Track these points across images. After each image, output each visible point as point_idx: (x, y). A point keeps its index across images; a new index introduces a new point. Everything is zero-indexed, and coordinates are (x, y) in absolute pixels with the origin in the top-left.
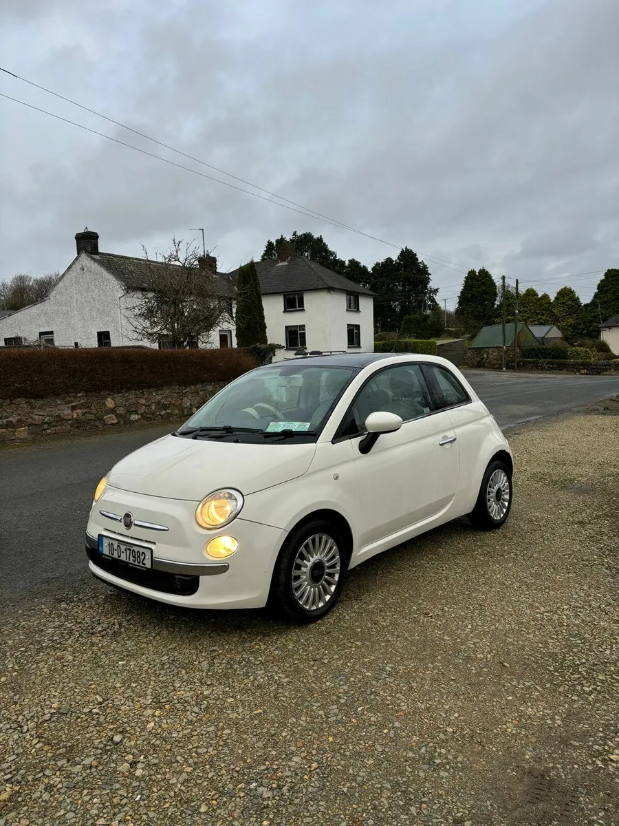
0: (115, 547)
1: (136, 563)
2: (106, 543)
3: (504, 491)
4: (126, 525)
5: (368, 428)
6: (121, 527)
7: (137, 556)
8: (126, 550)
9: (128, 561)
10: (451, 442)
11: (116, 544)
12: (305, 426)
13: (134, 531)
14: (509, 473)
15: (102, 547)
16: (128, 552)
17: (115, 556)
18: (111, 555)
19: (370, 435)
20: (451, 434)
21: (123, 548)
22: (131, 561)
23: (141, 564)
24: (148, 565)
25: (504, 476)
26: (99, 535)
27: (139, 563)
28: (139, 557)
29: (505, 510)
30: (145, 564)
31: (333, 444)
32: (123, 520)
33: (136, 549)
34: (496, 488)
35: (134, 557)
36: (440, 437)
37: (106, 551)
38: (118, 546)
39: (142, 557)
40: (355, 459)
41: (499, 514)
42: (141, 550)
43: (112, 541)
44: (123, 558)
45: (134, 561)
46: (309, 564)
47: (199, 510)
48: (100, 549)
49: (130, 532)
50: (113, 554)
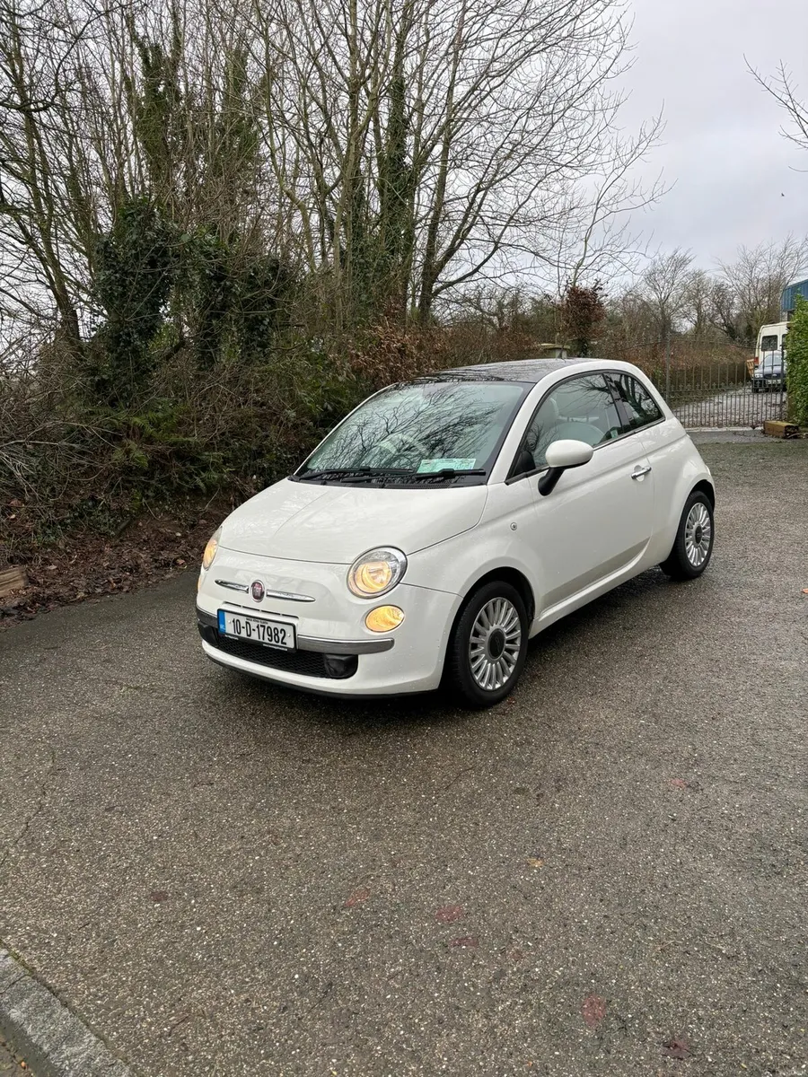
0: (243, 624)
1: (273, 642)
2: (228, 618)
3: (704, 528)
4: (256, 597)
5: (549, 461)
6: (248, 600)
7: (274, 634)
8: (258, 627)
9: (261, 640)
10: (645, 474)
11: (243, 621)
12: (470, 464)
13: (266, 603)
14: (710, 508)
15: (224, 624)
16: (261, 629)
17: (244, 634)
18: (237, 634)
19: (552, 471)
20: (644, 464)
21: (254, 624)
22: (266, 641)
23: (280, 644)
24: (290, 644)
25: (704, 510)
26: (219, 610)
27: (278, 642)
28: (277, 635)
29: (706, 552)
30: (285, 644)
31: (507, 484)
32: (251, 591)
33: (273, 625)
34: (695, 526)
35: (271, 635)
36: (632, 466)
37: (229, 629)
38: (247, 623)
39: (281, 636)
40: (534, 503)
41: (699, 559)
42: (280, 627)
43: (237, 617)
44: (254, 636)
45: (271, 641)
46: (489, 633)
47: (351, 576)
48: (221, 627)
49: (262, 605)
50: (239, 633)
